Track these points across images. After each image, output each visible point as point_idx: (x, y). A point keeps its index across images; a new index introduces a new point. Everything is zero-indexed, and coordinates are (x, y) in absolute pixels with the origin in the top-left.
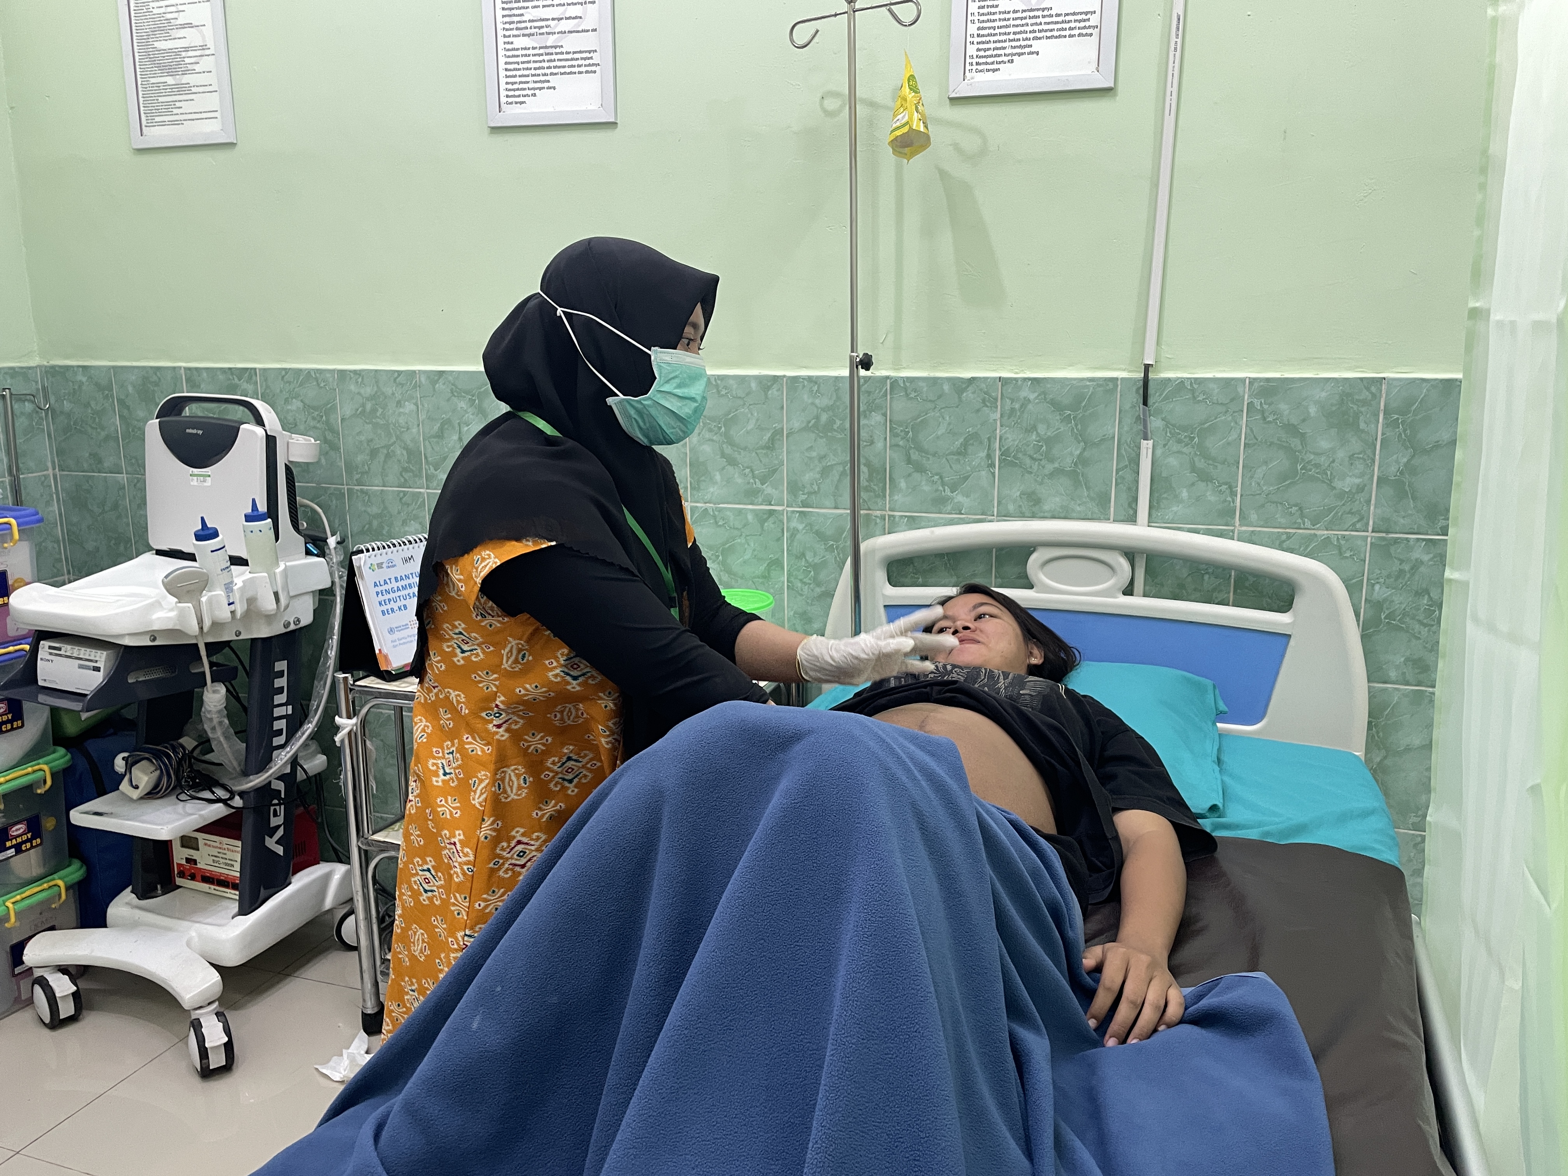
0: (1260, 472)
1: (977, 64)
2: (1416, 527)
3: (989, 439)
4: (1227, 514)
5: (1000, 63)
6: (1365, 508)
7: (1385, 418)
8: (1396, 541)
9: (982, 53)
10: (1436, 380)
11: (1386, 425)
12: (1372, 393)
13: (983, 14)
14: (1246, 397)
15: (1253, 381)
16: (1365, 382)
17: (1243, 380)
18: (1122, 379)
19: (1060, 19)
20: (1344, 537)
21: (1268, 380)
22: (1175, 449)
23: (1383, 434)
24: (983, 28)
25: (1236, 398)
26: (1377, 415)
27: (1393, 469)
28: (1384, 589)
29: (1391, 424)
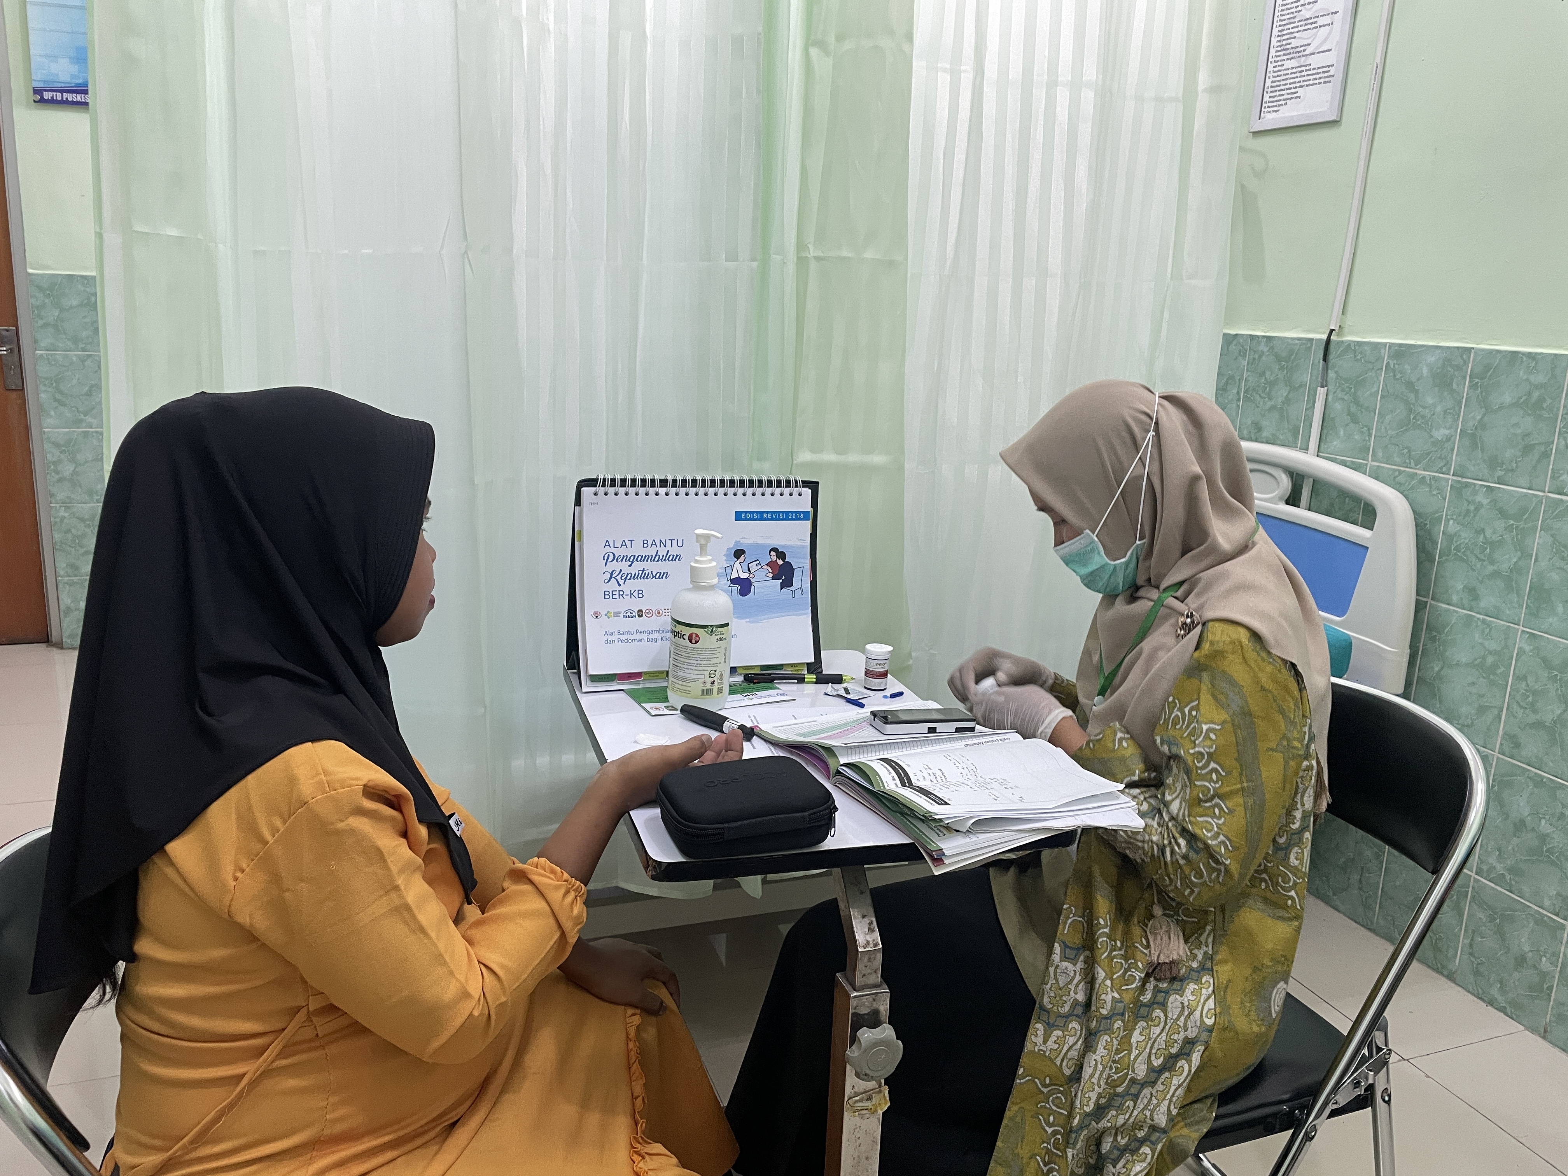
0: (1388, 418)
1: (1269, 107)
2: (1481, 474)
3: (1239, 380)
4: (1364, 450)
5: (1279, 106)
6: (1450, 455)
7: (1470, 381)
8: (1467, 485)
9: (1272, 99)
10: (1506, 351)
11: (1470, 387)
12: (1464, 360)
13: (1276, 72)
14: (1386, 358)
15: (1392, 345)
16: (1460, 350)
17: (1385, 344)
18: (1316, 339)
19: (1314, 72)
20: (1434, 477)
21: (1400, 345)
22: (1340, 396)
23: (1467, 394)
24: (1275, 82)
25: (1380, 358)
26: (1465, 378)
27: (1471, 424)
28: (1456, 525)
29: (1473, 386)
